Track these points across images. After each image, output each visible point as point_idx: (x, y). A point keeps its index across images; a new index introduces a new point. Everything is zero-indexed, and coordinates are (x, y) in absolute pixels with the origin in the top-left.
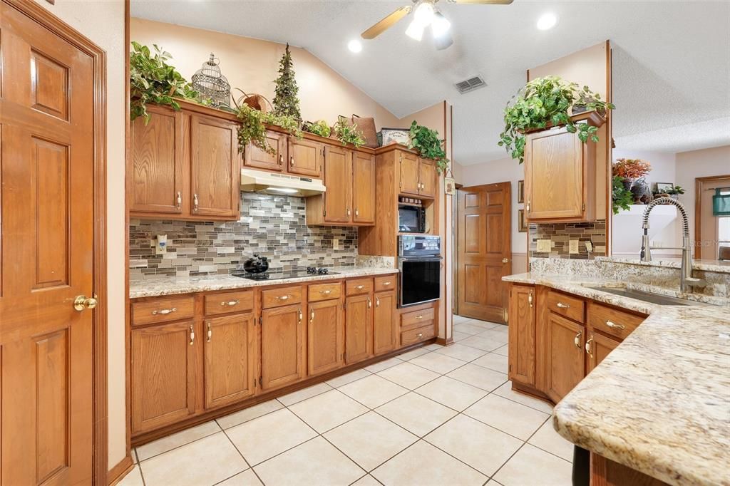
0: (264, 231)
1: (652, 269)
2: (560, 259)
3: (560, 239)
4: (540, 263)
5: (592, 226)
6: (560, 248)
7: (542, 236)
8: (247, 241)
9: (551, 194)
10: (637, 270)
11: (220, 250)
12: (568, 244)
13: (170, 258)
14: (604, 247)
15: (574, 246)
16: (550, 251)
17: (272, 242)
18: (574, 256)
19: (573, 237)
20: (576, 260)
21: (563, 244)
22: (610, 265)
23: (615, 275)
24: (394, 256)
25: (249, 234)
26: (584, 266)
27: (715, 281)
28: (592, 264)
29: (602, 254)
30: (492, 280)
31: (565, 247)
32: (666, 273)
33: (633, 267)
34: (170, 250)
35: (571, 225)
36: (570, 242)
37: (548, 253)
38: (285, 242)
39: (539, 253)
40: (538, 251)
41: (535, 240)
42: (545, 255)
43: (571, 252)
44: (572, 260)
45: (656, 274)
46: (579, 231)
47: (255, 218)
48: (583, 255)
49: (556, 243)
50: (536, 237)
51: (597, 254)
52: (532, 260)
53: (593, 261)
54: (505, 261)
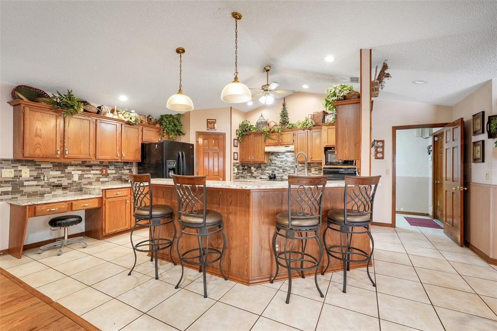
0: (281, 165)
8: (275, 169)
11: (267, 172)
13: (255, 174)
17: (284, 169)
25: (276, 167)
34: (255, 171)
38: (289, 169)
47: (278, 161)
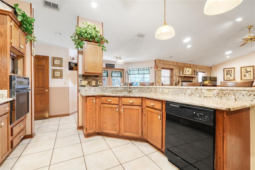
1: (118, 88)
2: (90, 87)
3: (90, 80)
4: (83, 89)
5: (99, 76)
6: (89, 83)
7: (83, 79)
9: (93, 65)
10: (114, 89)
12: (92, 82)
14: (102, 83)
15: (94, 83)
16: (86, 84)
18: (94, 86)
19: (93, 80)
20: (95, 87)
21: (90, 82)
22: (104, 88)
23: (106, 91)
24: (7, 89)
26: (97, 89)
27: (133, 89)
28: (99, 88)
29: (101, 85)
30: (39, 100)
31: (91, 83)
32: (122, 89)
33: (112, 88)
35: (93, 76)
36: (93, 81)
37: (85, 85)
39: (82, 86)
40: (82, 85)
41: (81, 81)
42: (84, 86)
43: (93, 85)
44: (94, 87)
45: (119, 89)
46: (95, 78)
48: (97, 85)
49: (88, 82)
50: (81, 80)
51: (100, 85)
52: (80, 88)
53: (99, 87)
54: (47, 91)
